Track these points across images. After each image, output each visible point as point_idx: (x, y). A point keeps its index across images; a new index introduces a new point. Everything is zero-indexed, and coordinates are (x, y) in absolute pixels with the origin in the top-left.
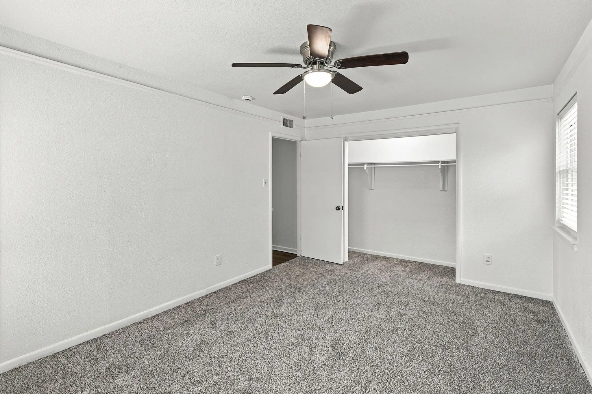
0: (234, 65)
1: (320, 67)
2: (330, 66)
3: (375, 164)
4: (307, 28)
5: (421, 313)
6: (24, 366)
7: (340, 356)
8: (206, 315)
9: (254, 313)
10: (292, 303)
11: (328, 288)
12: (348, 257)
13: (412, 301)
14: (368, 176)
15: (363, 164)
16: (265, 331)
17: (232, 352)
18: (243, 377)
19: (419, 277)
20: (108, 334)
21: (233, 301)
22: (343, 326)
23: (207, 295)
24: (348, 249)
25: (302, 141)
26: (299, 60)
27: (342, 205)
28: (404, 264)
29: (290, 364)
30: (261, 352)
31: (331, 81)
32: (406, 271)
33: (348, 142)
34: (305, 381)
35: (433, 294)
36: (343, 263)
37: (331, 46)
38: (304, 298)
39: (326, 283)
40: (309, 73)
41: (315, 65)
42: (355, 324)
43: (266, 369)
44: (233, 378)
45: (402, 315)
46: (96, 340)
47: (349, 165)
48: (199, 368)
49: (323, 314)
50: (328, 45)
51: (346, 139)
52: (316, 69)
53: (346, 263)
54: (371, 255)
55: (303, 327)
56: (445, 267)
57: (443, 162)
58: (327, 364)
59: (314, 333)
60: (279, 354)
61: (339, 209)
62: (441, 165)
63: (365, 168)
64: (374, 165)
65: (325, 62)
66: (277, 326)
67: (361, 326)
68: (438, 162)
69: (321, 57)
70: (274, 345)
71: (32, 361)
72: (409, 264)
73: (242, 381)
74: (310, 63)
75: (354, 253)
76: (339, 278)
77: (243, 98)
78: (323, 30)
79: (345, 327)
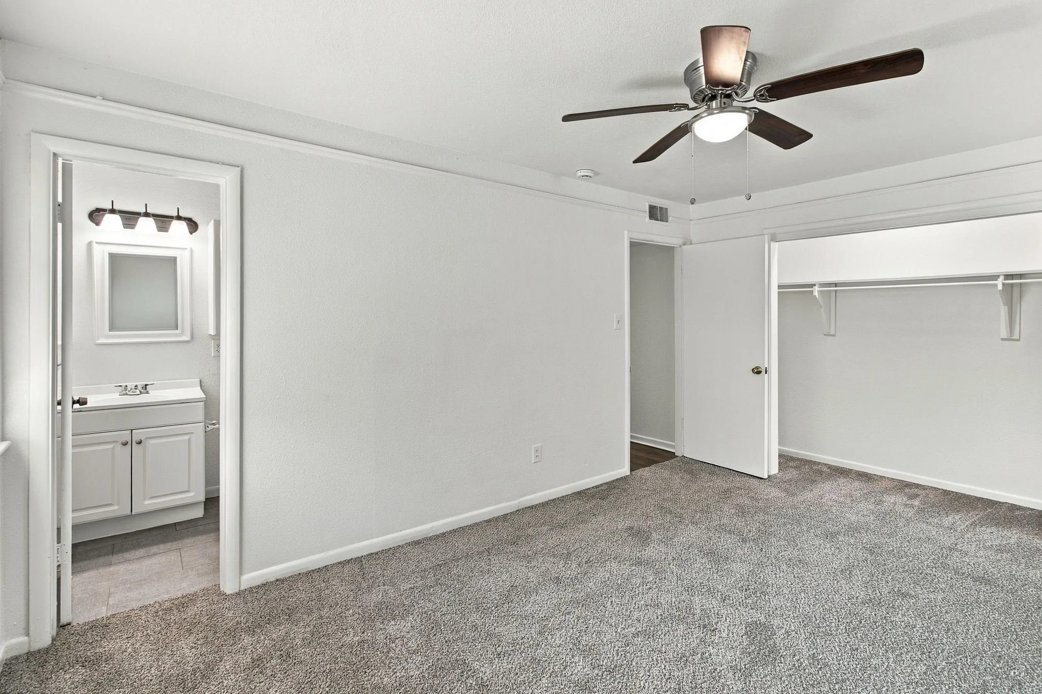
0: (567, 118)
1: (725, 103)
2: (744, 99)
3: (836, 285)
4: (700, 33)
5: (952, 597)
6: (272, 582)
7: (766, 656)
8: (517, 544)
9: (598, 552)
10: (667, 541)
11: (740, 523)
12: (779, 465)
13: (928, 571)
14: (822, 309)
15: (812, 286)
16: (619, 585)
17: (561, 613)
18: (582, 660)
19: (948, 521)
20: (377, 553)
21: (562, 526)
22: (771, 600)
23: (518, 510)
24: (779, 451)
25: (684, 244)
26: (684, 95)
27: (766, 366)
28: (907, 490)
29: (665, 653)
30: (612, 622)
31: (746, 129)
32: (912, 506)
33: (777, 243)
34: (696, 690)
35: (983, 562)
36: (769, 476)
37: (748, 61)
38: (690, 534)
39: (733, 511)
40: (702, 117)
41: (714, 102)
42: (796, 599)
43: (622, 655)
44: (564, 658)
45: (904, 595)
46: (359, 560)
47: (780, 287)
48: (508, 631)
49: (730, 572)
50: (741, 60)
51: (774, 239)
52: (716, 109)
53: (775, 476)
54: (830, 467)
55: (690, 589)
56: (1014, 507)
57: (1008, 276)
58: (738, 667)
59: (713, 604)
60: (646, 630)
61: (759, 373)
62: (1003, 284)
63: (816, 294)
64: (836, 287)
65: (734, 94)
66: (641, 580)
67: (812, 606)
68: (995, 277)
69: (727, 84)
70: (636, 615)
71: (282, 577)
72: (921, 492)
73: (580, 668)
74: (703, 100)
75: (792, 459)
76: (761, 504)
77: (580, 174)
78: (733, 32)
79: (775, 602)
